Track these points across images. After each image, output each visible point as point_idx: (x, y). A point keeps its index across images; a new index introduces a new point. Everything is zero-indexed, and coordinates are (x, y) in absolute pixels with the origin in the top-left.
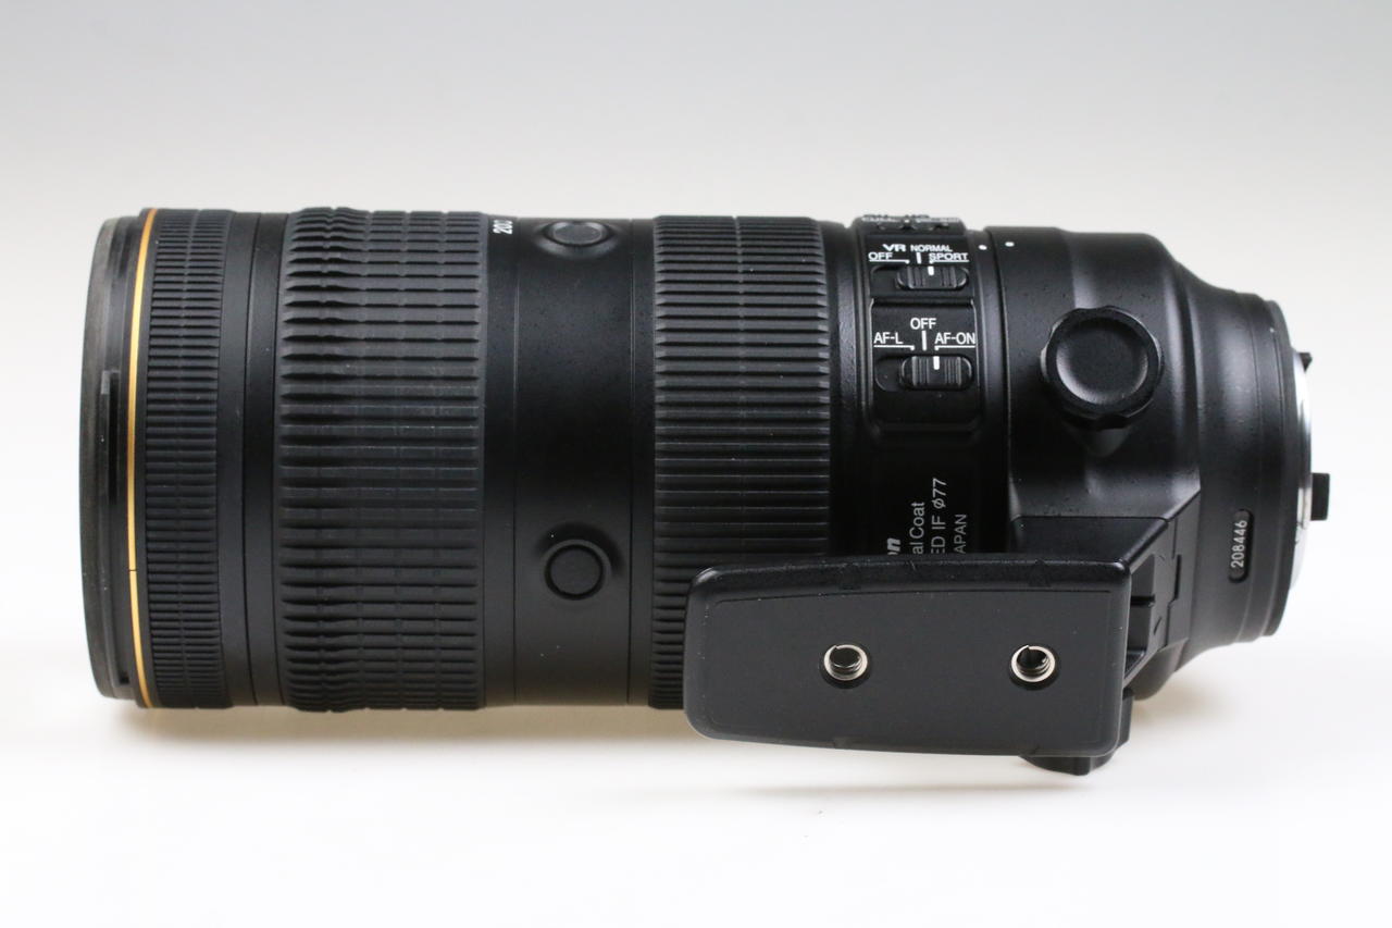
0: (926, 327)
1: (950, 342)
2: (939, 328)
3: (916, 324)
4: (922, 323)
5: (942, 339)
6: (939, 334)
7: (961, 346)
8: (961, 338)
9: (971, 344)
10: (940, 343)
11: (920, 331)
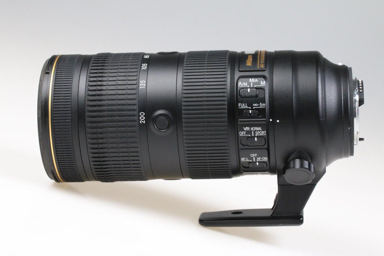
0: (255, 156)
1: (260, 159)
2: (258, 156)
3: (252, 155)
4: (253, 155)
5: (259, 159)
6: (258, 158)
7: (264, 160)
8: (264, 158)
9: (266, 159)
10: (258, 160)
11: (253, 157)
